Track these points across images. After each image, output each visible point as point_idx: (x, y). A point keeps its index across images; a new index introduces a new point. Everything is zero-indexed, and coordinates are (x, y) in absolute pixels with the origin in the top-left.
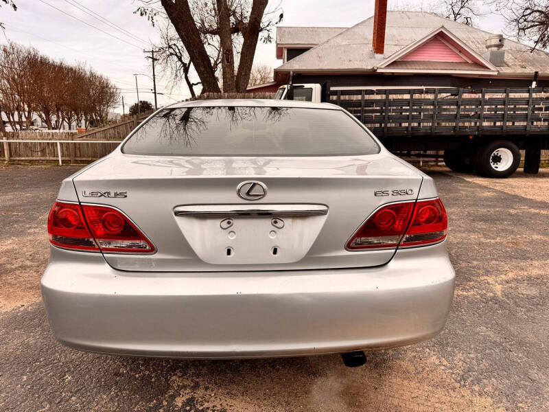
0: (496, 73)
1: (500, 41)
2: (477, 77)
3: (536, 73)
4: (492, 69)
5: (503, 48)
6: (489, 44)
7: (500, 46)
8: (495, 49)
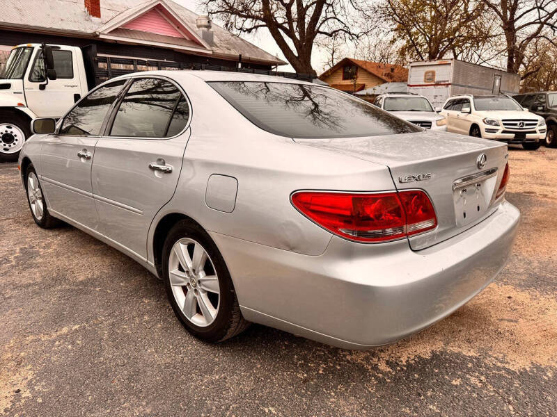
0: (211, 53)
1: (209, 22)
2: (195, 54)
3: (240, 55)
4: (208, 48)
5: (211, 30)
6: (199, 24)
7: (209, 27)
8: (205, 29)
